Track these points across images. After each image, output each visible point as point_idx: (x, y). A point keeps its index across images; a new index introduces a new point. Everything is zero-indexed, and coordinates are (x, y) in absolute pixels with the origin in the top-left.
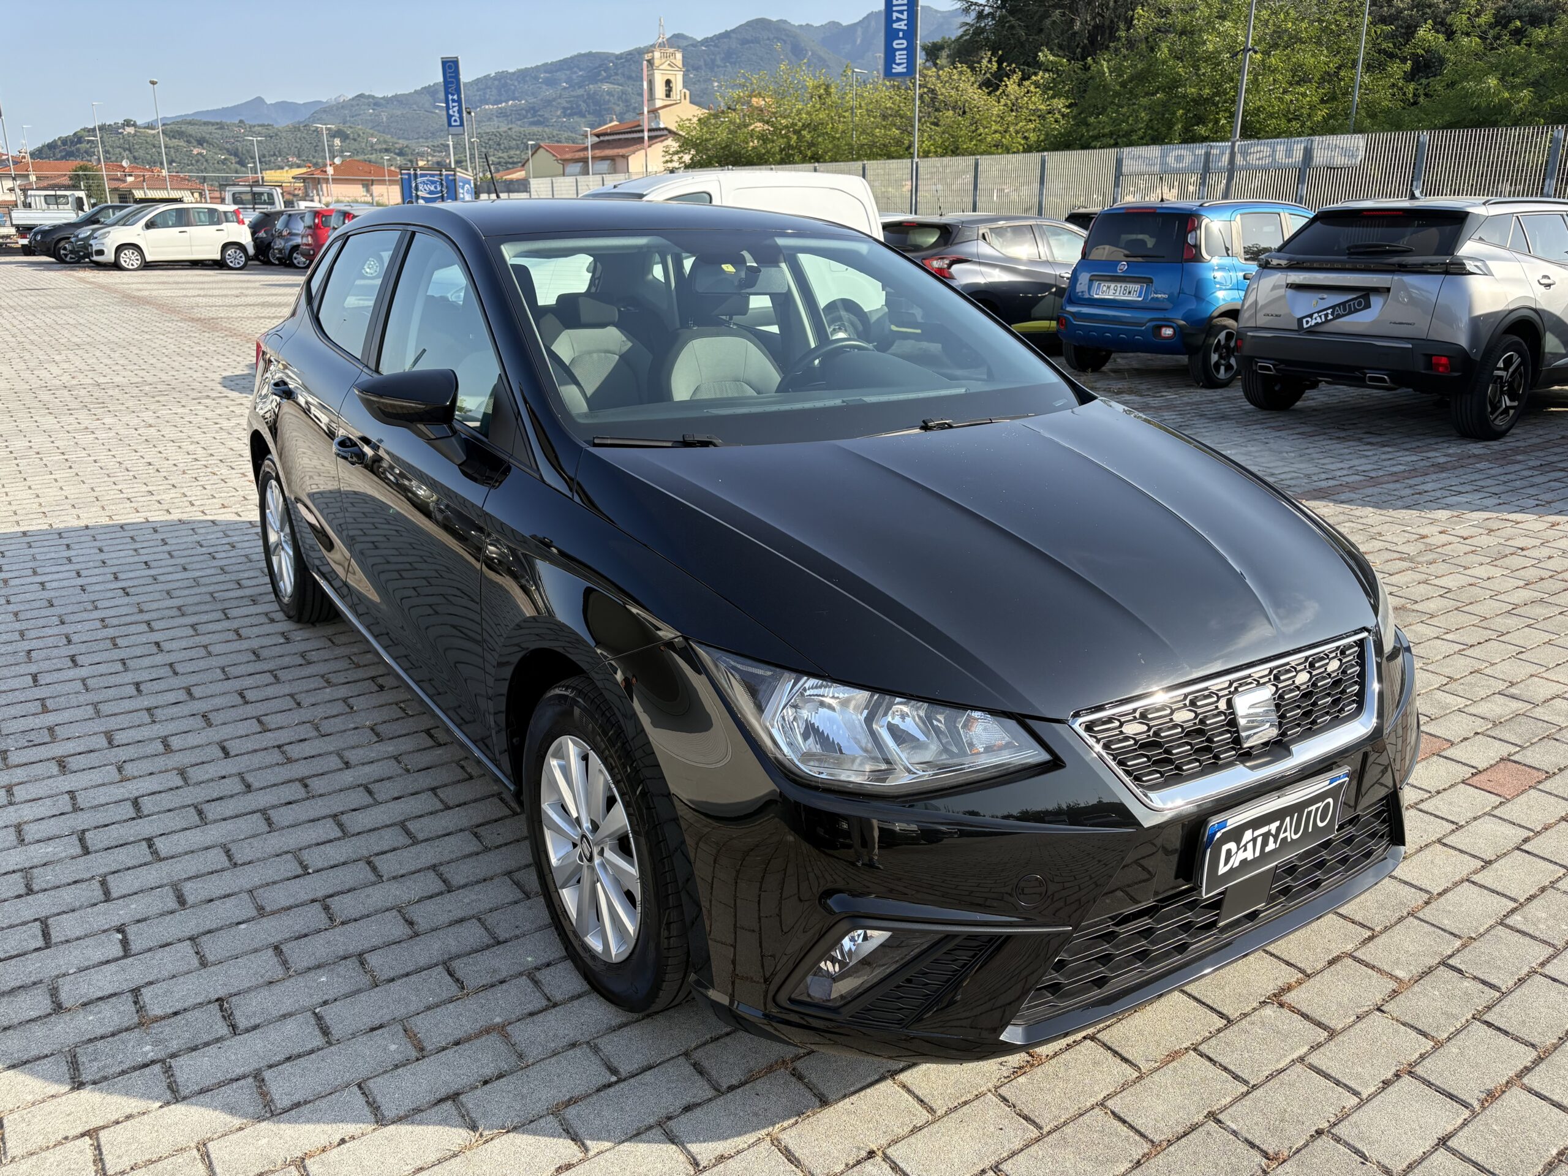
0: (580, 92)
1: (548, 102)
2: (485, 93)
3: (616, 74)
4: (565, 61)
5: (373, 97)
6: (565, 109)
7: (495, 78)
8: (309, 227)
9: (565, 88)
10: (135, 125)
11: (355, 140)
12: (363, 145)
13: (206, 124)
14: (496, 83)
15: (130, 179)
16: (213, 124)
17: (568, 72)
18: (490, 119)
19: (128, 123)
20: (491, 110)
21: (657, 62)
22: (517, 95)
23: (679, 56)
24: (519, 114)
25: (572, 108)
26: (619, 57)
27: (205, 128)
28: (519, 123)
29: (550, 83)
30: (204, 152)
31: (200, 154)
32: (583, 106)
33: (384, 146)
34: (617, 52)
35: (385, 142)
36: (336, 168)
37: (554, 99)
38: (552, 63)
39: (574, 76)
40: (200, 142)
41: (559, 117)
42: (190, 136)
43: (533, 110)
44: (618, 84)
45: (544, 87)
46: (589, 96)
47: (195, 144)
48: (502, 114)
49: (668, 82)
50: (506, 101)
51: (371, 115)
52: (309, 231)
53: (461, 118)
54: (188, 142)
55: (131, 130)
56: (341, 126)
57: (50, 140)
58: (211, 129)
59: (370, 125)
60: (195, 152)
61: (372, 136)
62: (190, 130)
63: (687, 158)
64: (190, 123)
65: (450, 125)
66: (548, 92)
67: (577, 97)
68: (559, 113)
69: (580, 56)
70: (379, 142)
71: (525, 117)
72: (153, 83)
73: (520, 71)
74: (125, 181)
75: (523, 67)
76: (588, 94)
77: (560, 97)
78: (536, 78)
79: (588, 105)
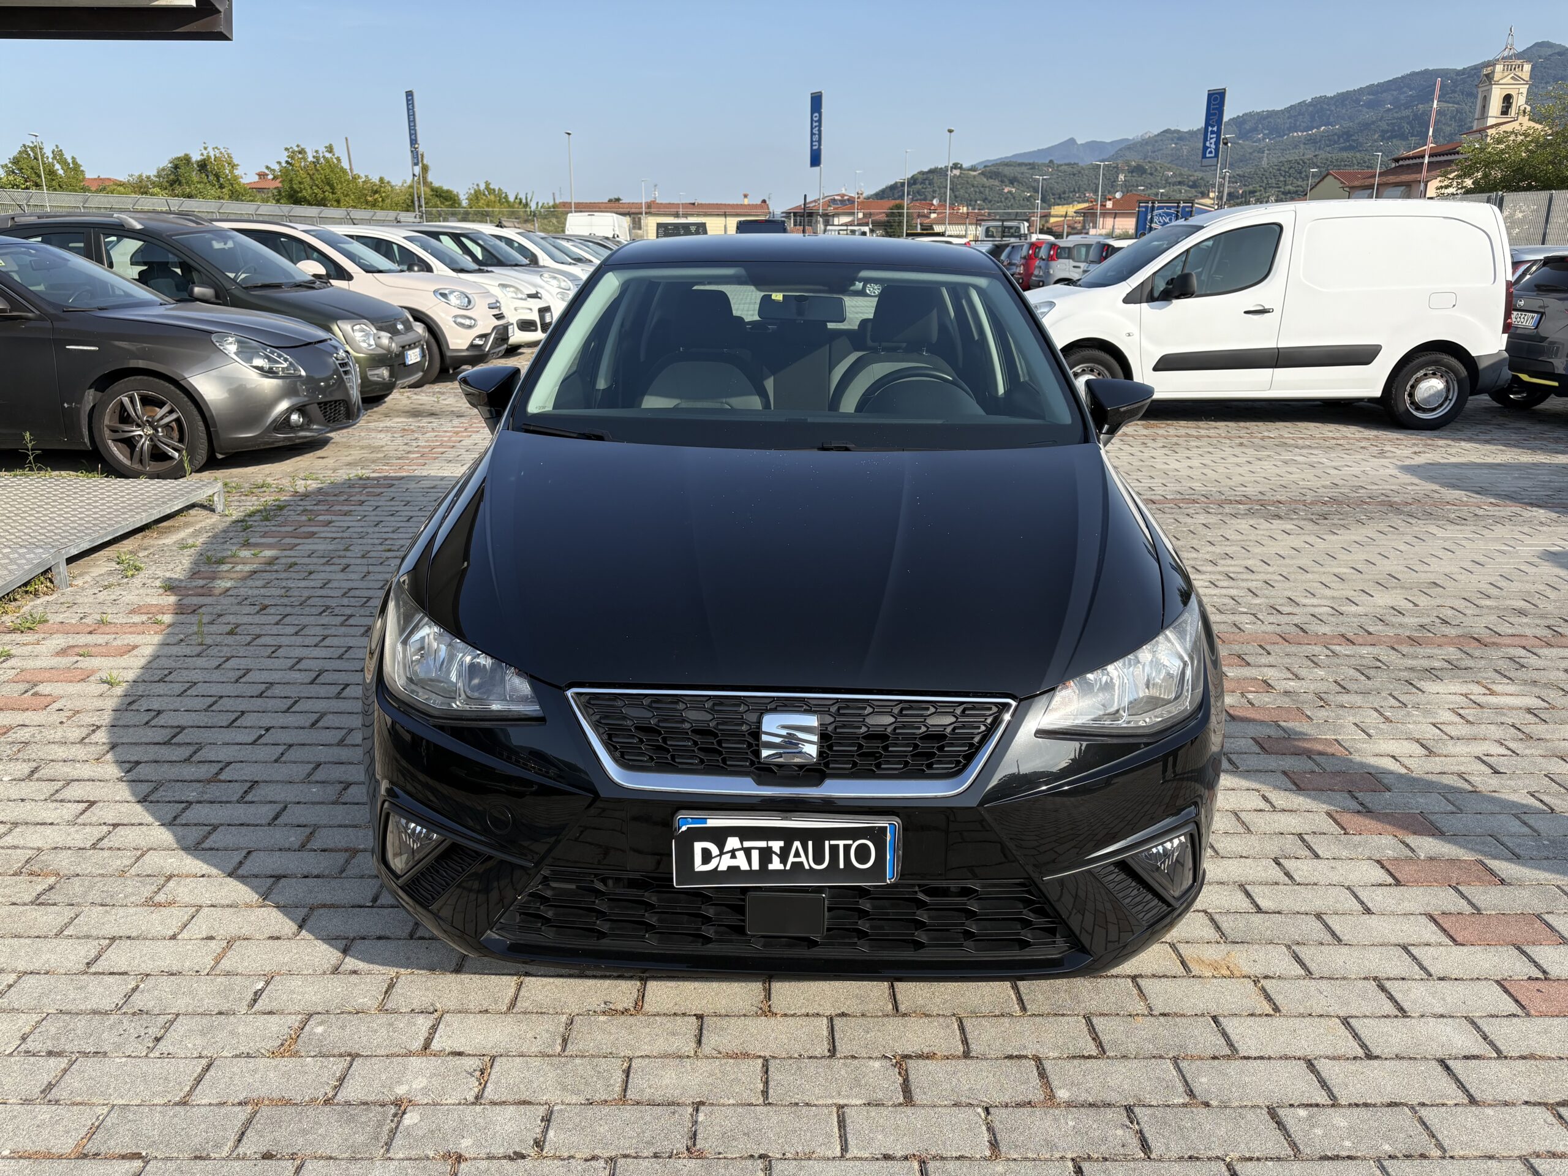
0: (1407, 113)
1: (1366, 126)
2: (1296, 121)
3: (1454, 92)
4: (1395, 81)
5: (1178, 132)
6: (1384, 132)
7: (1311, 104)
8: (1024, 258)
9: (1389, 110)
10: (961, 168)
11: (1151, 174)
12: (1158, 179)
13: (1020, 165)
14: (1311, 109)
15: (933, 216)
16: (1026, 165)
17: (1395, 93)
18: (1296, 147)
19: (956, 166)
20: (1299, 137)
21: (1497, 77)
22: (1332, 119)
23: (1527, 67)
24: (1331, 140)
25: (1393, 131)
26: (1459, 73)
27: (1018, 169)
28: (1328, 149)
29: (1370, 105)
30: (1014, 190)
31: (1010, 192)
32: (1407, 128)
33: (1179, 179)
34: (1460, 68)
35: (1181, 175)
36: (1116, 202)
37: (1373, 123)
38: (1379, 85)
39: (1402, 97)
40: (1012, 181)
41: (1376, 141)
42: (1005, 176)
43: (1347, 135)
44: (1454, 103)
45: (1365, 110)
46: (1416, 116)
47: (1007, 182)
48: (1312, 141)
49: (1508, 99)
50: (1318, 128)
51: (1173, 149)
52: (1023, 261)
53: (1217, 150)
54: (1002, 182)
55: (957, 172)
56: (1141, 162)
57: (892, 182)
58: (1024, 169)
59: (1170, 159)
60: (1006, 190)
61: (1169, 170)
62: (1007, 171)
63: (1469, 183)
64: (1007, 165)
65: (1204, 156)
66: (1368, 115)
67: (1402, 118)
68: (1376, 136)
69: (1413, 74)
70: (1175, 175)
71: (1335, 143)
72: (950, 131)
73: (1339, 95)
74: (929, 217)
75: (1345, 90)
76: (1415, 115)
77: (1381, 120)
78: (1357, 101)
79: (1412, 127)
